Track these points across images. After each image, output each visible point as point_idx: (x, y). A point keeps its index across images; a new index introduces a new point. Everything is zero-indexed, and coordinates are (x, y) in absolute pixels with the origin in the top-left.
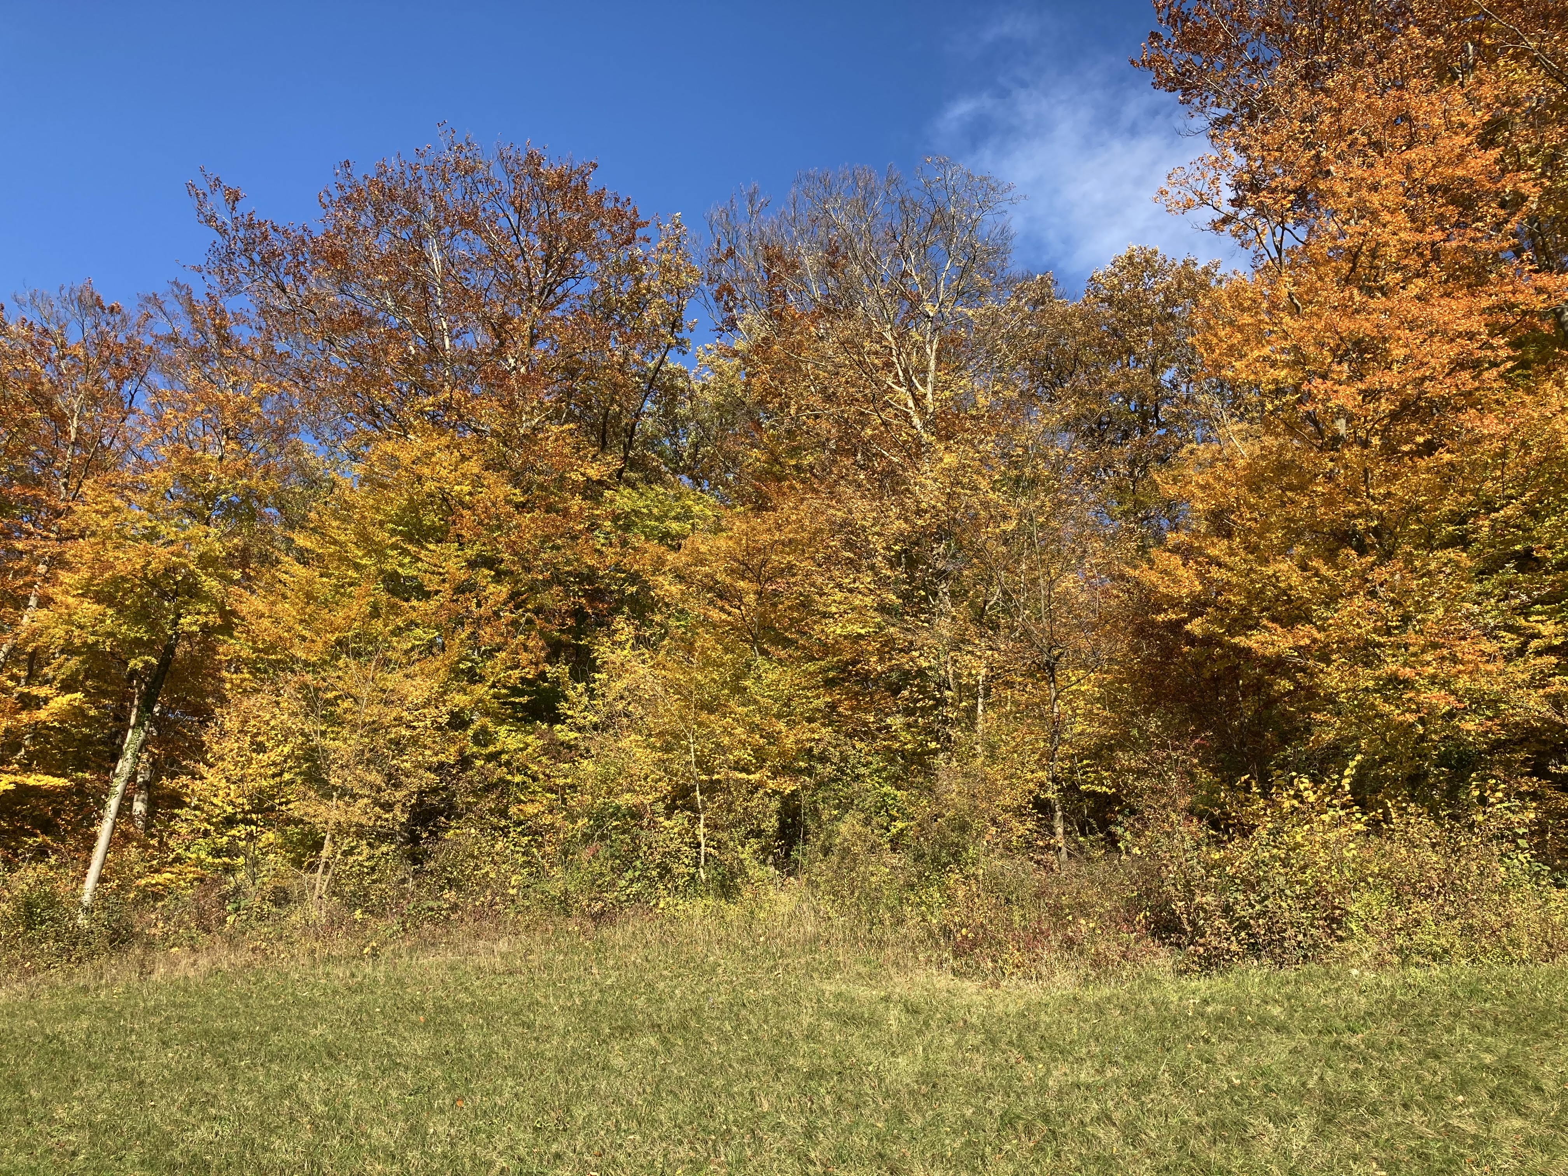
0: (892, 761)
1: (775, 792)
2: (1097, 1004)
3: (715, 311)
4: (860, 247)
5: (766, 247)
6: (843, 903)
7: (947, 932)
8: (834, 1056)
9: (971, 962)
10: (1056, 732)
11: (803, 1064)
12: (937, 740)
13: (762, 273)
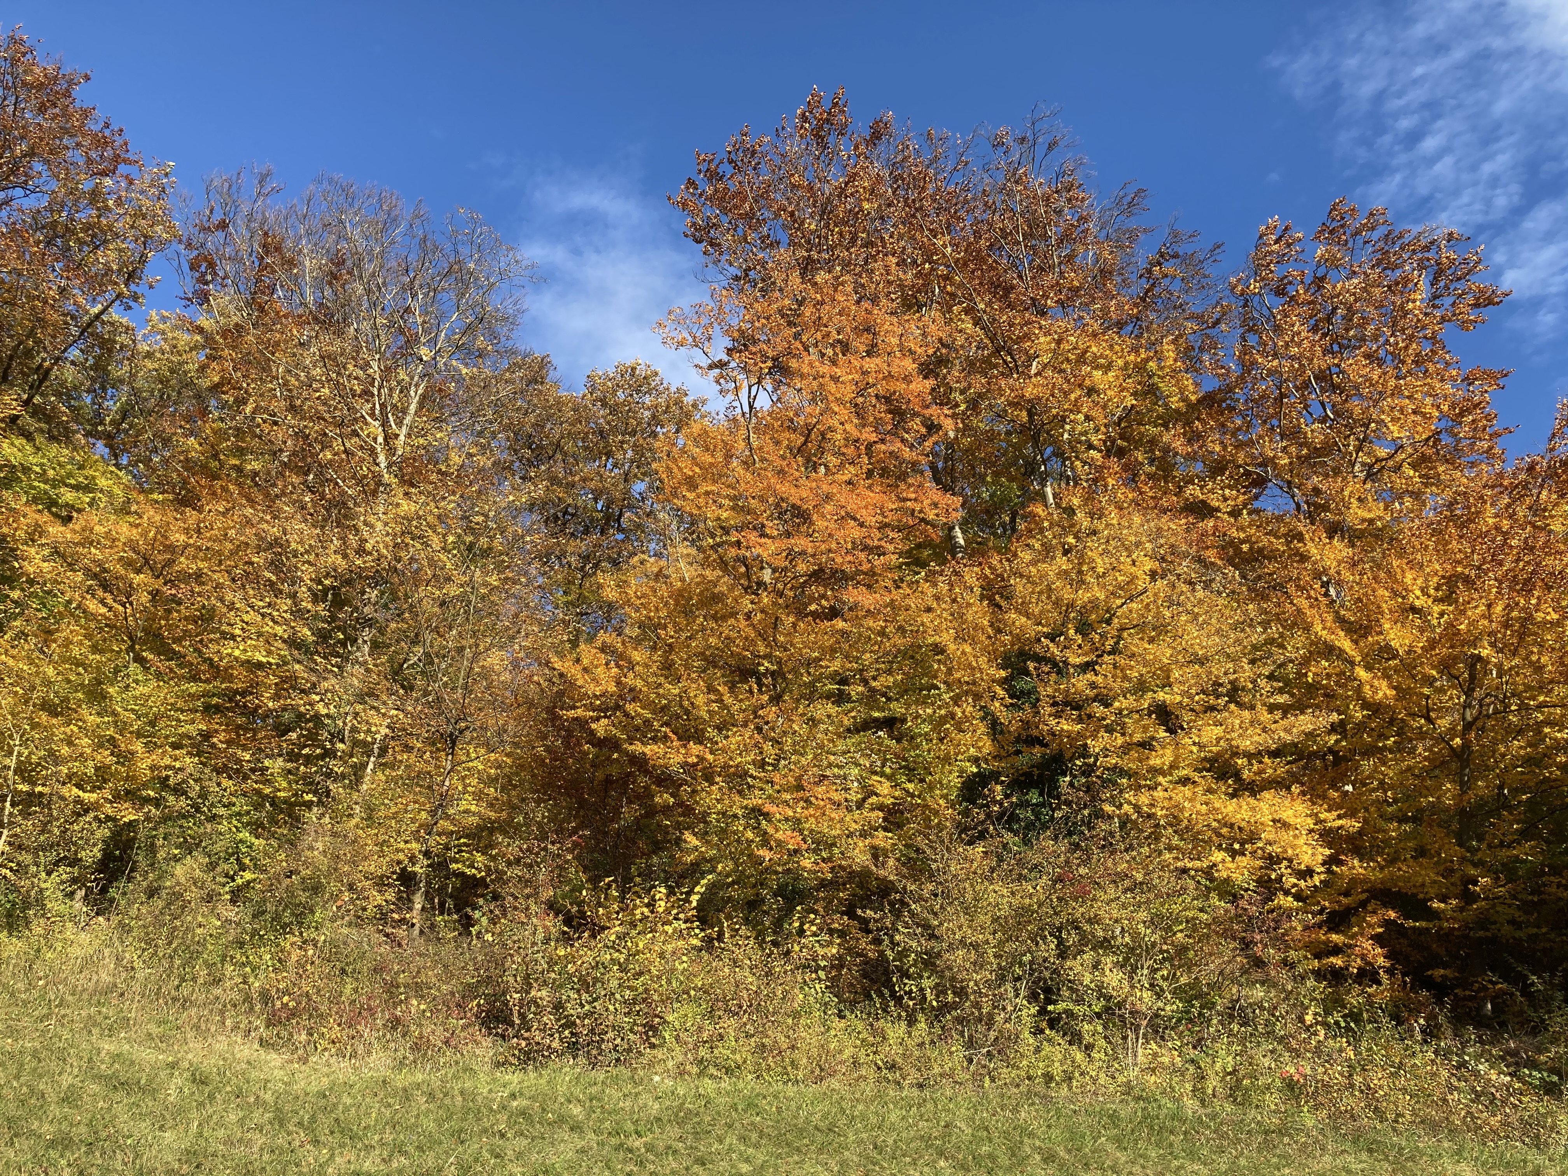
0: (258, 807)
1: (109, 818)
2: (405, 1090)
3: (188, 279)
4: (369, 268)
5: (266, 234)
6: (155, 953)
7: (266, 998)
8: (90, 1124)
9: (284, 1034)
10: (441, 805)
11: (48, 1130)
12: (315, 793)
13: (253, 258)
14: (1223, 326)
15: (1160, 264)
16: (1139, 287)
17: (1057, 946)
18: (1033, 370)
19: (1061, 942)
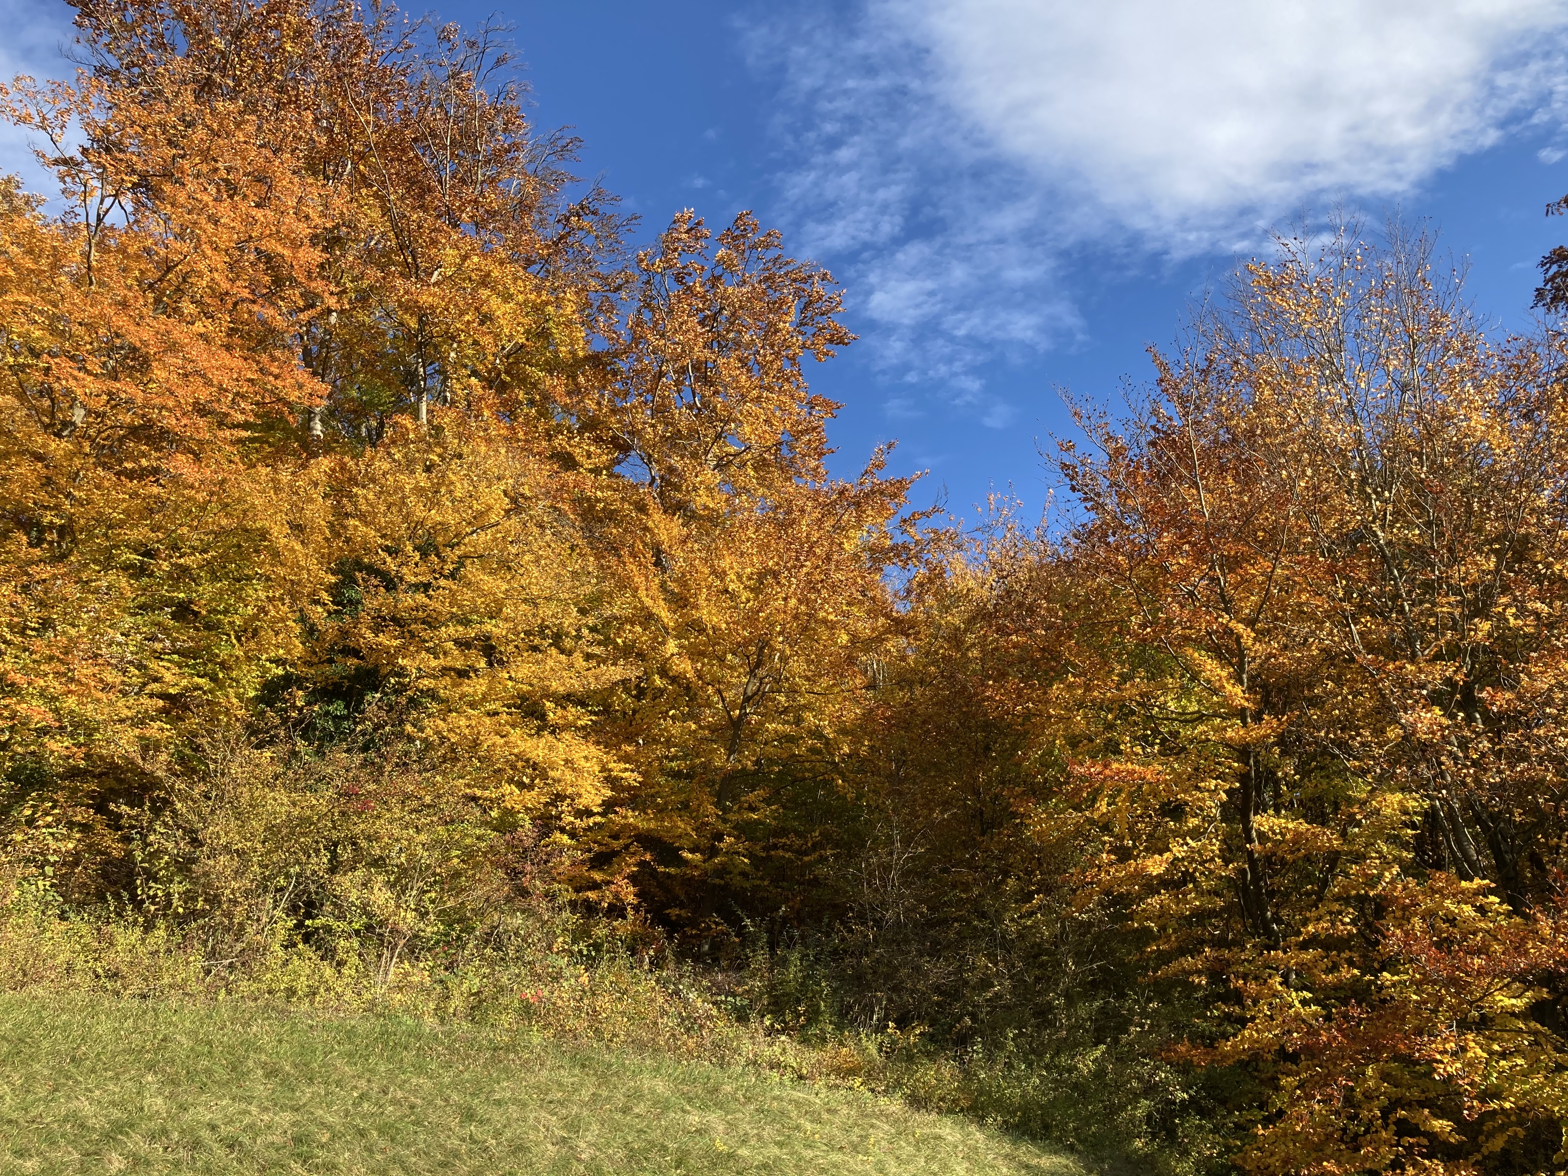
14: (623, 295)
15: (579, 216)
16: (554, 231)
17: (330, 861)
18: (433, 279)
19: (334, 855)
